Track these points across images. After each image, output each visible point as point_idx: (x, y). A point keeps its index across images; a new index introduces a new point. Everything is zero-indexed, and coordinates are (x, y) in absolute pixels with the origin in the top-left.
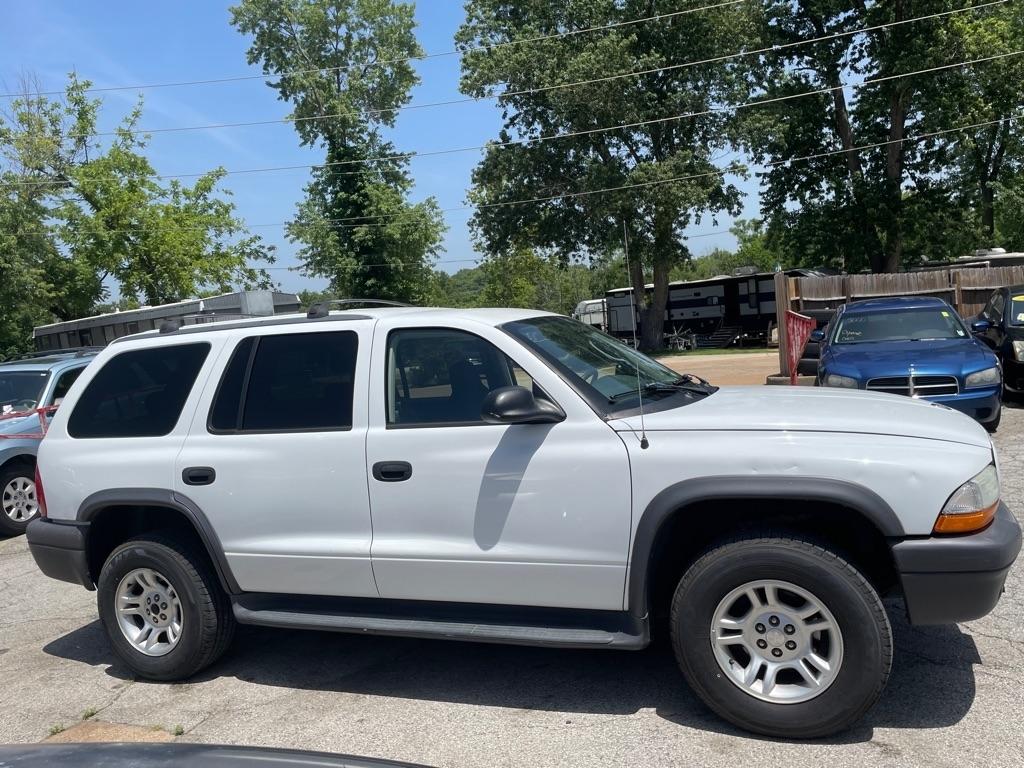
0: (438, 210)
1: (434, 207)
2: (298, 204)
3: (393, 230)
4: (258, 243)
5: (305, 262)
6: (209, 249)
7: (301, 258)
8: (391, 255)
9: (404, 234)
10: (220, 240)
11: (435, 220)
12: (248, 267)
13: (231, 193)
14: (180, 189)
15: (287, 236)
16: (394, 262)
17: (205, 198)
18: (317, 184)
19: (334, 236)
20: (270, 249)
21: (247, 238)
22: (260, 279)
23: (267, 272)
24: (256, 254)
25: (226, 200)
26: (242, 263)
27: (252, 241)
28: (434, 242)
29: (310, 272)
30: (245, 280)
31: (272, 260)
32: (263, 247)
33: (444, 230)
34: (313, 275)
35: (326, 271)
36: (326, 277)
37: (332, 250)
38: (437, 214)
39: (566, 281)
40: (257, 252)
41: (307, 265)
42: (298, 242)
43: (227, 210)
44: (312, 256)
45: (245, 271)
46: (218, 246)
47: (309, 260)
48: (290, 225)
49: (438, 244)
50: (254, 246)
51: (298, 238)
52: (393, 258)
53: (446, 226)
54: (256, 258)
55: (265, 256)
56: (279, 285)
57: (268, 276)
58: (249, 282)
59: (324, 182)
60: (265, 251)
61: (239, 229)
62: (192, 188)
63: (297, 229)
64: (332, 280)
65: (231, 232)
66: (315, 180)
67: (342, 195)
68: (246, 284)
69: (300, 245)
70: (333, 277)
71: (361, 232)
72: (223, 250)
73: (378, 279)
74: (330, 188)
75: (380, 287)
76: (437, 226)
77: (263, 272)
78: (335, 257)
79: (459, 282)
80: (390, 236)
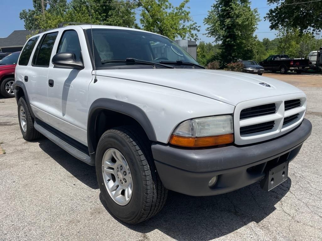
0: (258, 13)
1: (256, 12)
2: (208, 11)
3: (239, 21)
4: (196, 25)
5: (208, 32)
6: (181, 27)
7: (207, 30)
8: (237, 30)
9: (243, 22)
10: (184, 24)
11: (257, 17)
12: (192, 33)
13: (190, 8)
14: (171, 6)
15: (204, 22)
16: (237, 32)
17: (182, 10)
18: (217, 4)
19: (219, 23)
20: (199, 27)
21: (192, 23)
22: (195, 37)
23: (197, 35)
24: (194, 29)
25: (187, 10)
26: (190, 32)
27: (193, 24)
28: (254, 26)
29: (209, 35)
30: (190, 37)
31: (199, 31)
32: (197, 26)
33: (259, 21)
34: (210, 36)
35: (214, 35)
36: (214, 37)
37: (217, 28)
38: (257, 15)
39: (314, 44)
40: (195, 28)
41: (209, 33)
42: (207, 24)
43: (188, 14)
44: (210, 30)
45: (191, 34)
46: (184, 26)
47: (209, 31)
48: (206, 18)
49: (256, 26)
50: (194, 26)
51: (207, 23)
52: (237, 31)
53: (260, 19)
54: (194, 30)
55: (197, 29)
56: (200, 39)
57: (197, 36)
58: (191, 38)
59: (219, 4)
60: (197, 28)
61: (191, 20)
62: (178, 7)
63: (208, 20)
64: (216, 38)
65: (188, 21)
66: (216, 3)
67: (224, 8)
68: (190, 39)
69: (207, 26)
70: (216, 37)
71: (228, 21)
72: (185, 27)
73: (231, 39)
74: (221, 6)
75: (231, 42)
76: (257, 19)
77: (196, 35)
78: (218, 30)
79: (274, 43)
80: (238, 22)
